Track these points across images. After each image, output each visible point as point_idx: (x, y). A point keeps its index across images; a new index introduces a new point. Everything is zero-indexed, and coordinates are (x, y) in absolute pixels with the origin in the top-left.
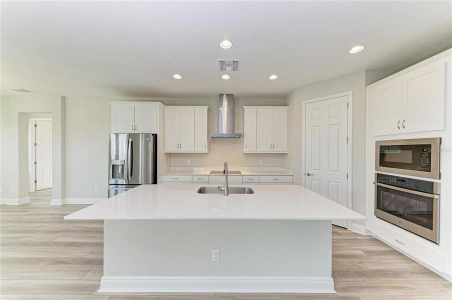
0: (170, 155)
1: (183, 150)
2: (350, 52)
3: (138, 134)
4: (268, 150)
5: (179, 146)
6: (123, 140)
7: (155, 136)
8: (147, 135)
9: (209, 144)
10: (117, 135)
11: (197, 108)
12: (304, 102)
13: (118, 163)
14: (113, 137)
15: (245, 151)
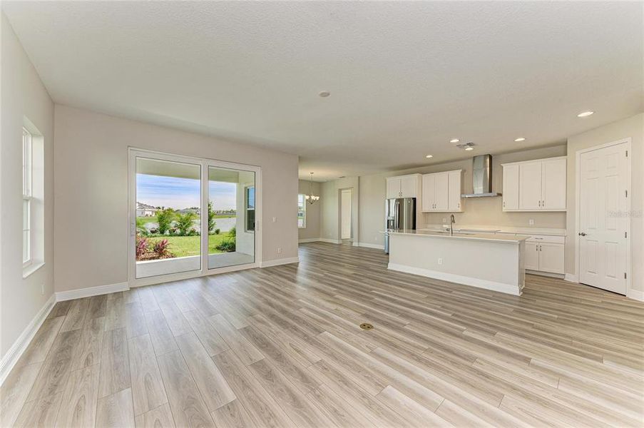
0: (426, 214)
1: (438, 209)
2: (579, 116)
3: (403, 199)
4: (536, 208)
5: (434, 206)
6: (393, 203)
7: (414, 199)
8: (409, 199)
9: (462, 203)
10: (389, 200)
11: (451, 173)
12: (578, 153)
13: (390, 218)
14: (387, 201)
15: (504, 209)
